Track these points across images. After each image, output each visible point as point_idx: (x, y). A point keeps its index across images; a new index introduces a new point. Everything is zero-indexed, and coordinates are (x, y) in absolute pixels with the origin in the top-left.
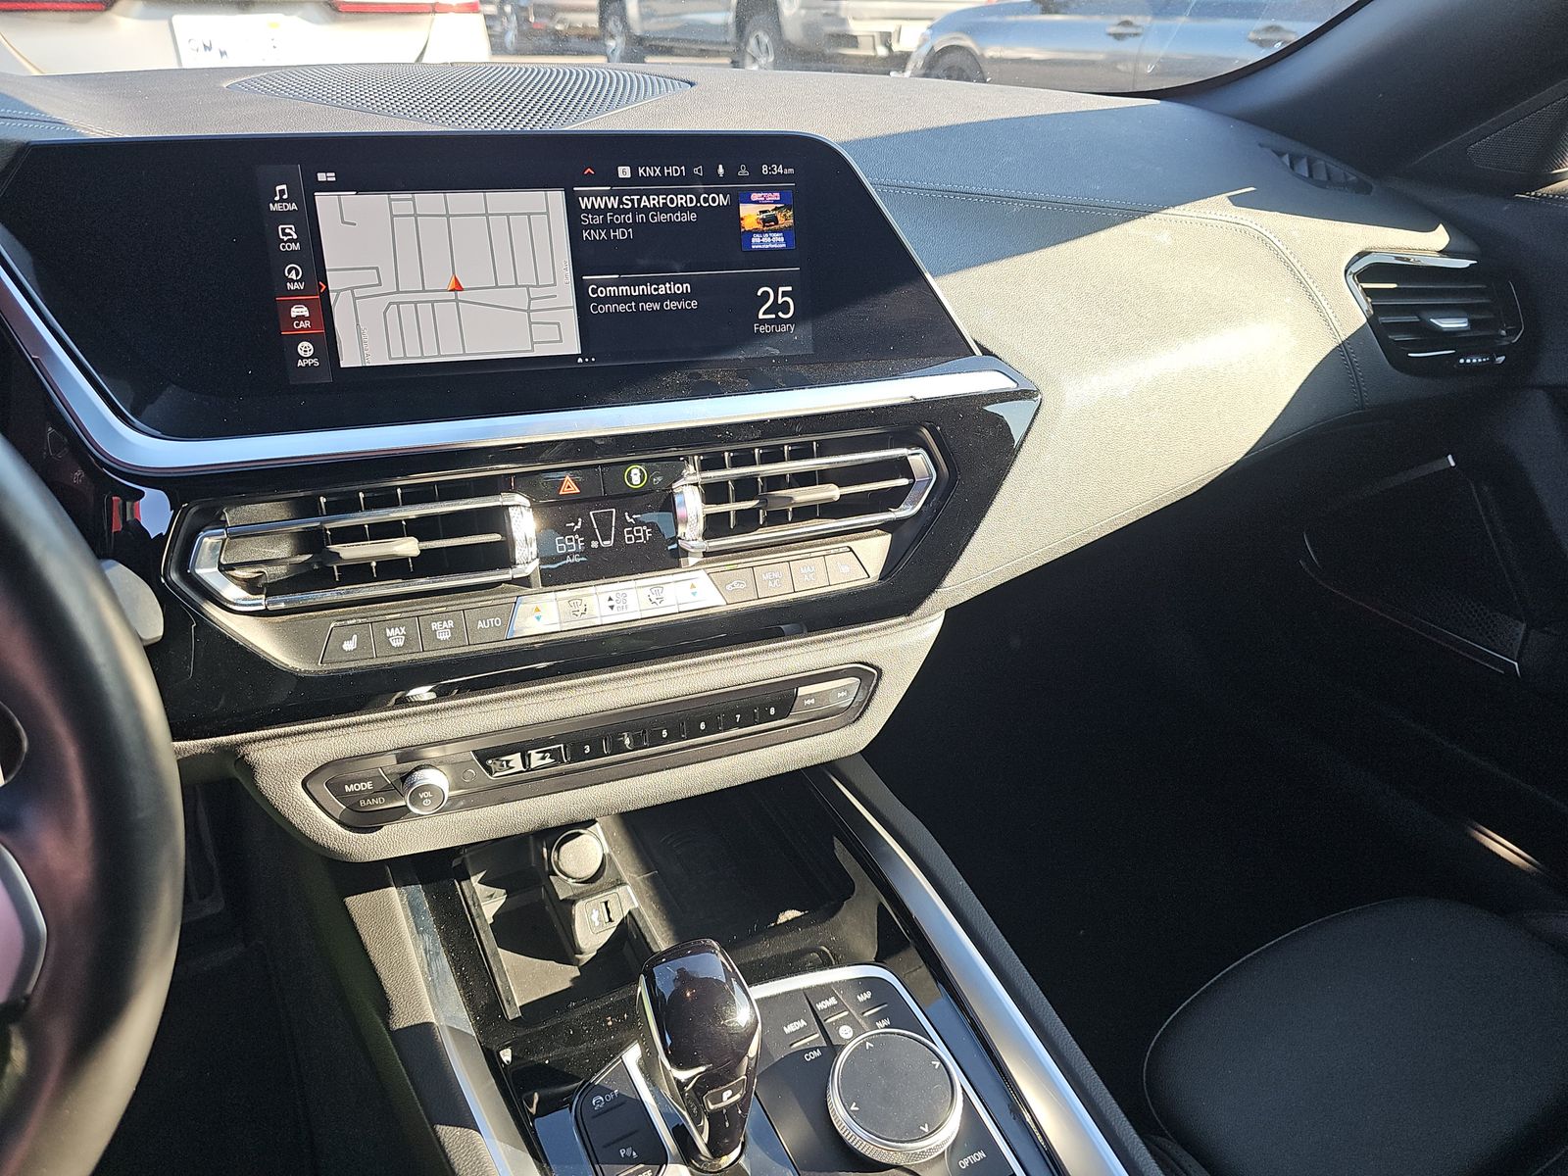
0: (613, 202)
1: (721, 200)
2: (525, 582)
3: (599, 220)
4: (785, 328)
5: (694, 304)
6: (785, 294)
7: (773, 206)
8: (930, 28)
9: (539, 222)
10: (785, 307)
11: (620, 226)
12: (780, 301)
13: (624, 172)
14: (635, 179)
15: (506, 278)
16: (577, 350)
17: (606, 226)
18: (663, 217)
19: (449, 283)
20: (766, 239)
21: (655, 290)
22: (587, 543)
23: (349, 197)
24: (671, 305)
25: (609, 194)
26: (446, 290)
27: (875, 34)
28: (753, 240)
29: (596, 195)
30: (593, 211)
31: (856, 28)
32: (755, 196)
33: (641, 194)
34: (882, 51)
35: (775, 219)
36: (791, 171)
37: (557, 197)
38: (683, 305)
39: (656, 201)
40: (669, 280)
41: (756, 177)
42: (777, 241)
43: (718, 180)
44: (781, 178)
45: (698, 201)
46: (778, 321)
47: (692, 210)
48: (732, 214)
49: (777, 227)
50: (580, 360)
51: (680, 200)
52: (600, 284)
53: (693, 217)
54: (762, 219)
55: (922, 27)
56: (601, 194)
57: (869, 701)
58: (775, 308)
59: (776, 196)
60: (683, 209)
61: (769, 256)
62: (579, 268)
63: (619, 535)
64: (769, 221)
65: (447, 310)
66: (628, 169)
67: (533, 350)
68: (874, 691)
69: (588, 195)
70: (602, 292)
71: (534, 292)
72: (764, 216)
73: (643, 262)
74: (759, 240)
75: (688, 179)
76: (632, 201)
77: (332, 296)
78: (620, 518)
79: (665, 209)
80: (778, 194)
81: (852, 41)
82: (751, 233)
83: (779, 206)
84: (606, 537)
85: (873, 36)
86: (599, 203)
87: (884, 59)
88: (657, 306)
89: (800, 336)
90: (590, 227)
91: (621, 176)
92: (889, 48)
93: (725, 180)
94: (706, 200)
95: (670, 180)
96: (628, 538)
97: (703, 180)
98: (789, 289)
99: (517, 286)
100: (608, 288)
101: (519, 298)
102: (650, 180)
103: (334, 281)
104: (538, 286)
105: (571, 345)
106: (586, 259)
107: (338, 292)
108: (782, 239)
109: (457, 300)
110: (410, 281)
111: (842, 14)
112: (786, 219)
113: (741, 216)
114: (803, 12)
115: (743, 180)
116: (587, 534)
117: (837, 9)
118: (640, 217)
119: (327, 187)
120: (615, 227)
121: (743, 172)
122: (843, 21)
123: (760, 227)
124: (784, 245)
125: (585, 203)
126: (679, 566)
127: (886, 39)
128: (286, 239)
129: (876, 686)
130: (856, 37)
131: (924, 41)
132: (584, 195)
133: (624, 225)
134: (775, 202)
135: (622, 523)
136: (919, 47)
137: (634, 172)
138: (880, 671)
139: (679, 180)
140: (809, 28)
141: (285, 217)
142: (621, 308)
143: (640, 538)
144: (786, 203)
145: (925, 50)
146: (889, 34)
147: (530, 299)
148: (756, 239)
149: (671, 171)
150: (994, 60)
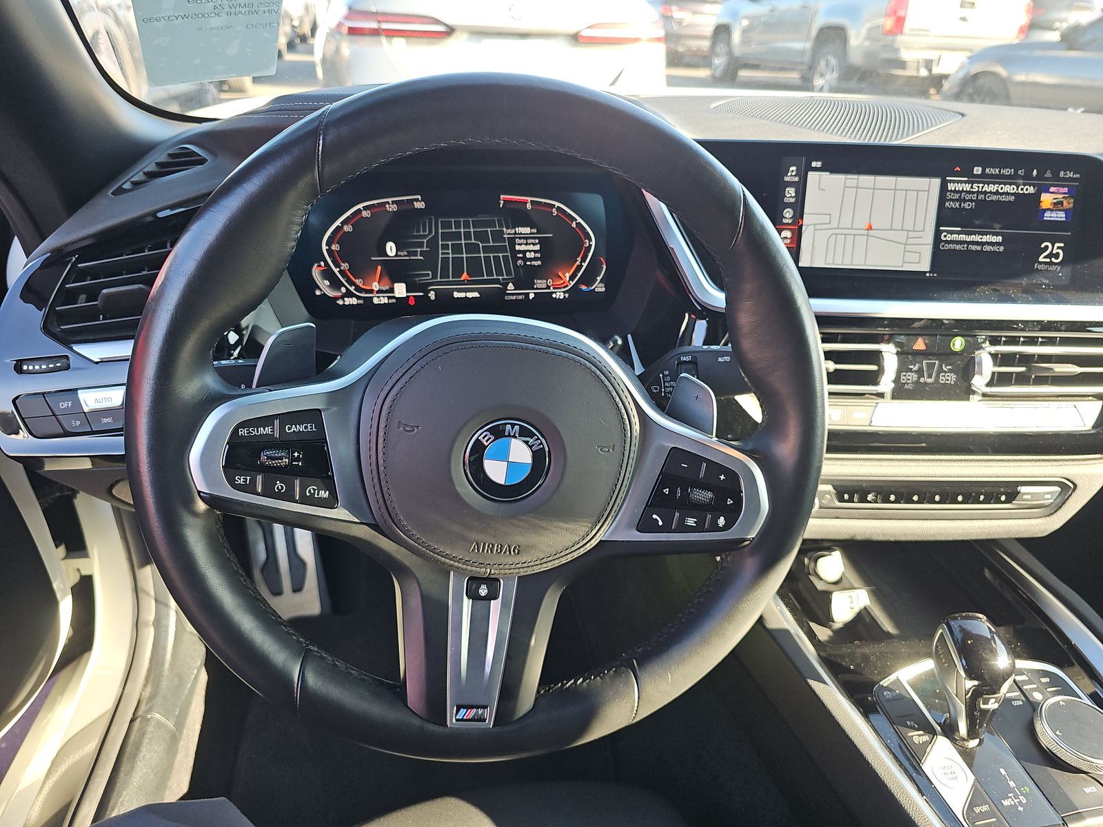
0: (967, 187)
1: (1031, 190)
2: (881, 395)
3: (957, 196)
4: (1054, 268)
5: (1002, 249)
6: (1058, 248)
7: (1062, 196)
8: (969, 58)
9: (923, 195)
10: (1057, 256)
11: (969, 200)
12: (1054, 252)
13: (978, 170)
14: (983, 175)
15: (897, 225)
16: (927, 269)
17: (960, 200)
18: (994, 198)
19: (866, 226)
20: (1054, 214)
21: (981, 238)
22: (919, 378)
23: (826, 175)
24: (987, 248)
25: (965, 182)
26: (863, 229)
27: (920, 60)
28: (1045, 215)
29: (958, 182)
30: (955, 191)
31: (905, 55)
32: (1052, 189)
33: (984, 183)
34: (924, 73)
35: (1061, 203)
36: (1078, 176)
37: (936, 182)
38: (995, 248)
39: (993, 188)
40: (990, 233)
41: (1056, 178)
42: (1060, 216)
43: (1032, 178)
44: (1071, 179)
45: (1017, 189)
46: (1051, 263)
47: (1012, 194)
48: (1036, 198)
49: (1062, 208)
50: (928, 275)
51: (1008, 188)
52: (949, 232)
53: (1012, 198)
54: (1054, 203)
55: (962, 57)
56: (961, 182)
57: (1063, 504)
58: (1050, 256)
59: (1066, 190)
60: (1007, 194)
61: (1055, 225)
62: (940, 222)
63: (938, 376)
64: (1057, 205)
65: (861, 240)
66: (980, 169)
67: (902, 266)
68: (1068, 498)
69: (954, 182)
70: (949, 237)
71: (911, 234)
72: (1055, 201)
73: (977, 222)
74: (1049, 215)
75: (1016, 176)
76: (978, 187)
77: (804, 228)
78: (940, 366)
79: (997, 193)
80: (1067, 189)
81: (902, 64)
82: (1045, 210)
83: (1066, 196)
84: (930, 376)
85: (918, 62)
86: (959, 187)
87: (924, 79)
88: (979, 248)
89: (1063, 274)
90: (951, 200)
91: (975, 173)
92: (930, 70)
93: (1037, 178)
94: (1022, 189)
95: (1004, 176)
96: (942, 380)
97: (1023, 178)
98: (1062, 245)
99: (902, 230)
100: (953, 235)
101: (901, 237)
102: (992, 176)
103: (807, 219)
104: (914, 231)
105: (925, 266)
106: (945, 217)
107: (808, 225)
108: (1064, 215)
109: (868, 235)
110: (846, 222)
111: (897, 45)
112: (1068, 204)
113: (1042, 199)
114: (867, 43)
115: (1047, 179)
116: (920, 373)
117: (894, 41)
118: (981, 197)
119: (816, 169)
120: (965, 201)
121: (1048, 175)
122: (897, 50)
123: (1051, 207)
124: (1064, 219)
125: (951, 187)
126: (968, 399)
127: (929, 64)
128: (788, 196)
129: (1071, 495)
130: (905, 62)
131: (962, 67)
132: (951, 181)
133: (971, 201)
134: (1064, 193)
135: (940, 370)
136: (958, 71)
137: (984, 170)
138: (1075, 486)
139: (1009, 177)
140: (869, 54)
141: (790, 184)
142: (958, 247)
143: (948, 380)
144: (1071, 194)
145: (961, 74)
146: (932, 61)
147: (908, 238)
148: (1047, 214)
149: (1006, 172)
150: (1022, 84)
